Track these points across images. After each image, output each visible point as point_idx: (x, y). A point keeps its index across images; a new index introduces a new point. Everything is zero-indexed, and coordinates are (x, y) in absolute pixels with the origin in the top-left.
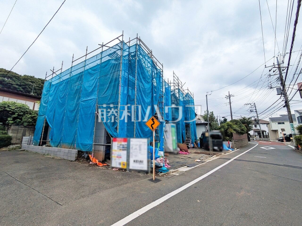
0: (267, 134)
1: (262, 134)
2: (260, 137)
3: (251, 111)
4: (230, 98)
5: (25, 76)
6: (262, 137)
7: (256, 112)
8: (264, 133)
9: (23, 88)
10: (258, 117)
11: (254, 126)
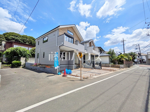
0: (145, 61)
1: (142, 61)
2: (141, 63)
3: (136, 49)
4: (123, 42)
5: (23, 35)
6: (142, 62)
7: (139, 49)
8: (144, 60)
9: (23, 41)
10: (140, 52)
11: (137, 57)
